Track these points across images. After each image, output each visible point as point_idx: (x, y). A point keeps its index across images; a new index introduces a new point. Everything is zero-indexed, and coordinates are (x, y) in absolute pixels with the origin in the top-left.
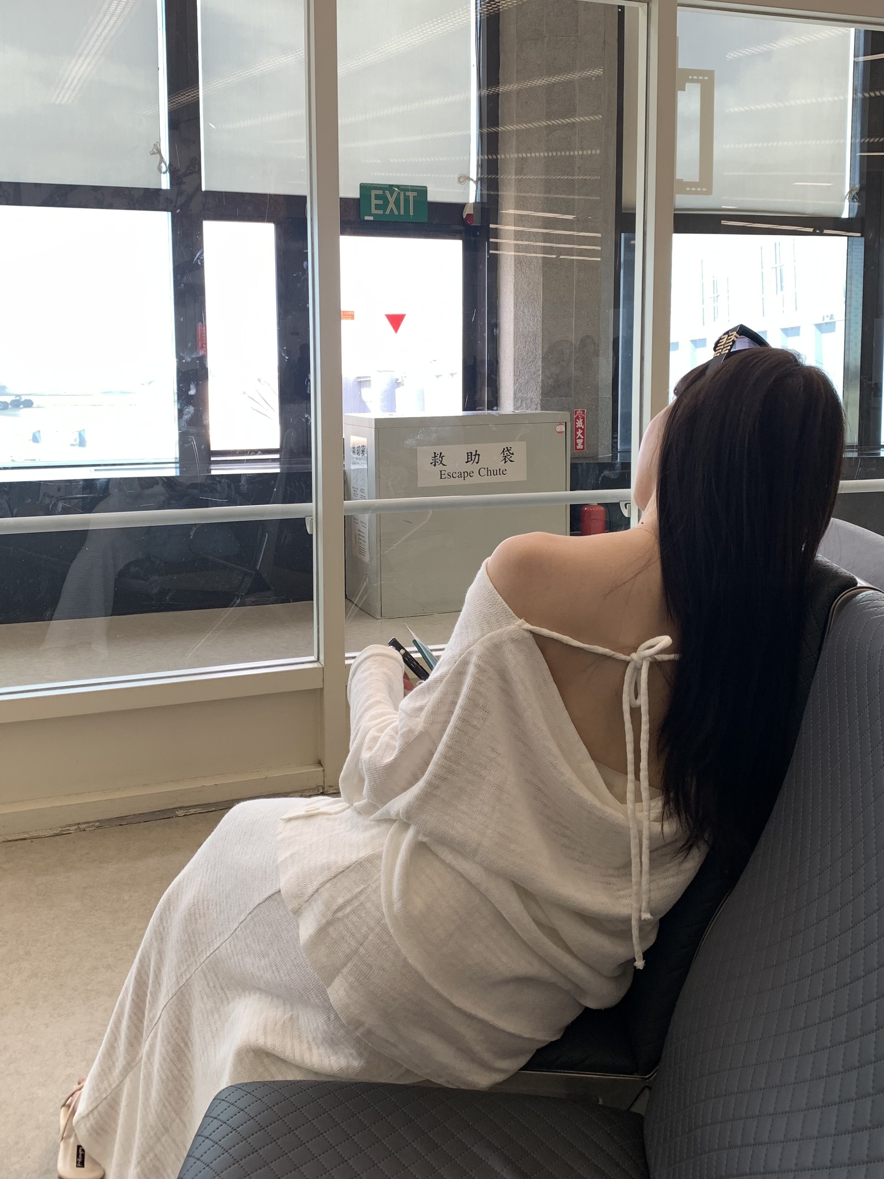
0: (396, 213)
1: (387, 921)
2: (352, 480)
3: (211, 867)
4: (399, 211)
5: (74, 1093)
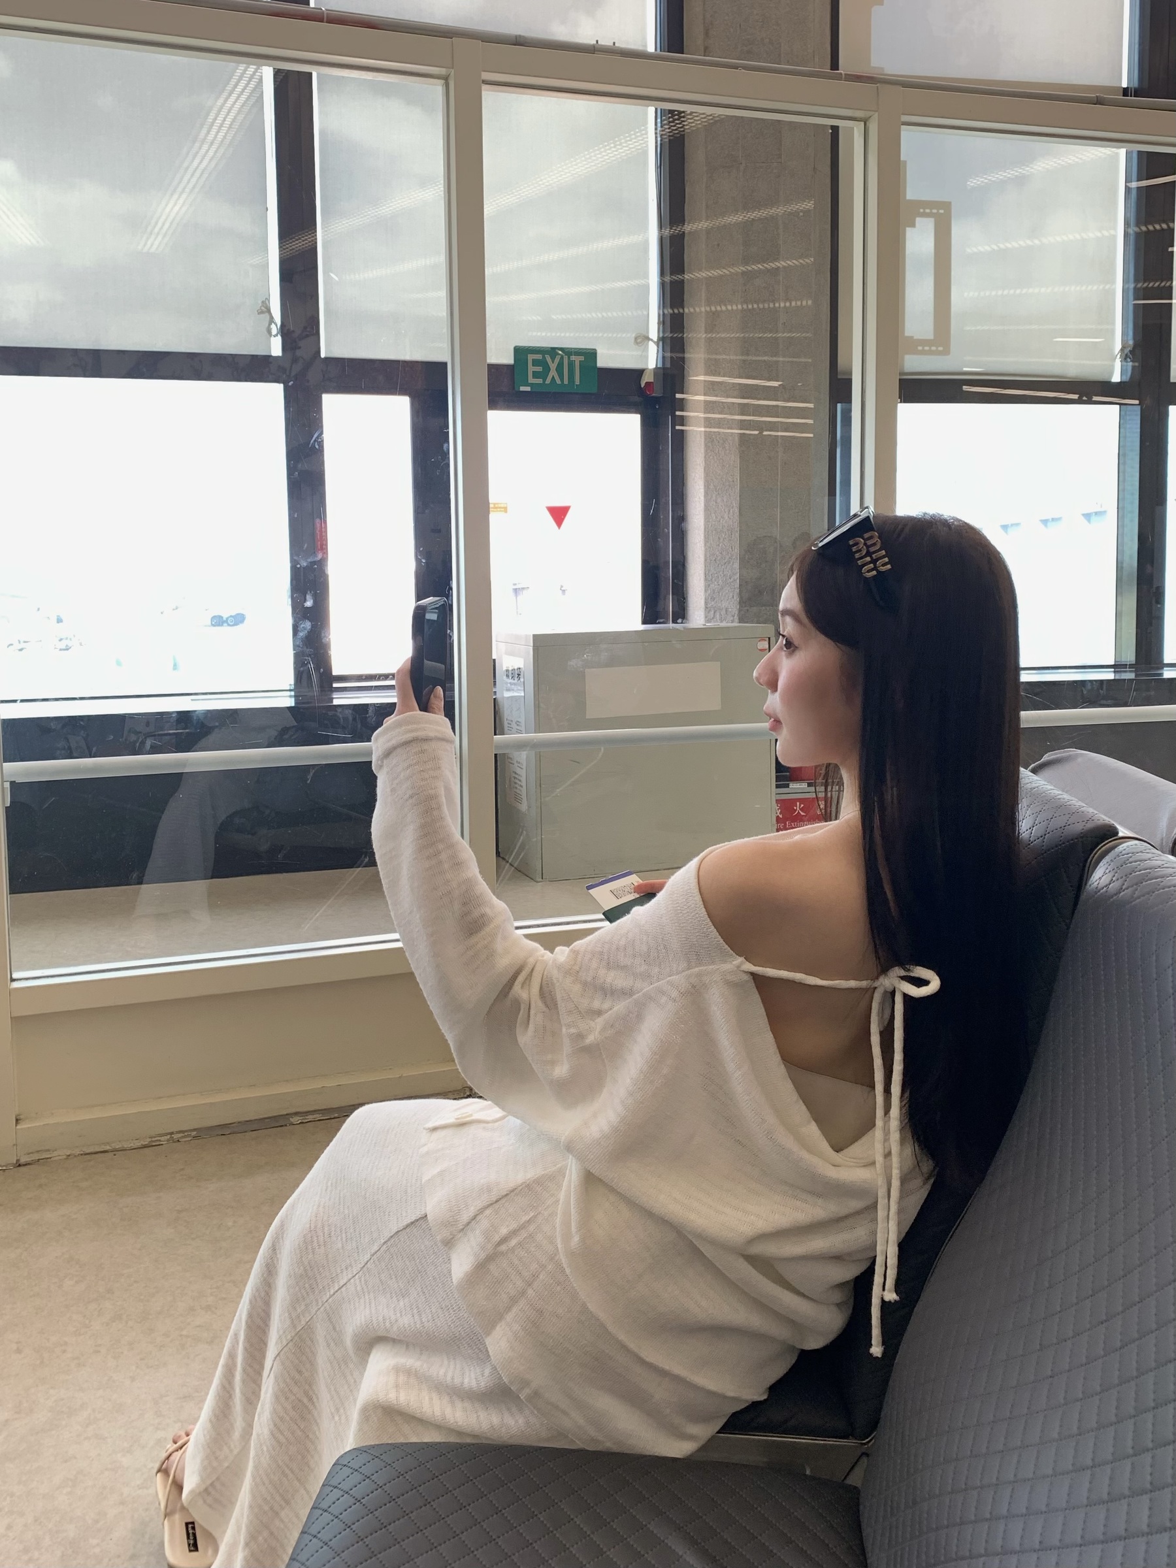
0: (558, 382)
1: (562, 1258)
2: (505, 709)
3: (332, 1184)
4: (562, 379)
5: (170, 1455)
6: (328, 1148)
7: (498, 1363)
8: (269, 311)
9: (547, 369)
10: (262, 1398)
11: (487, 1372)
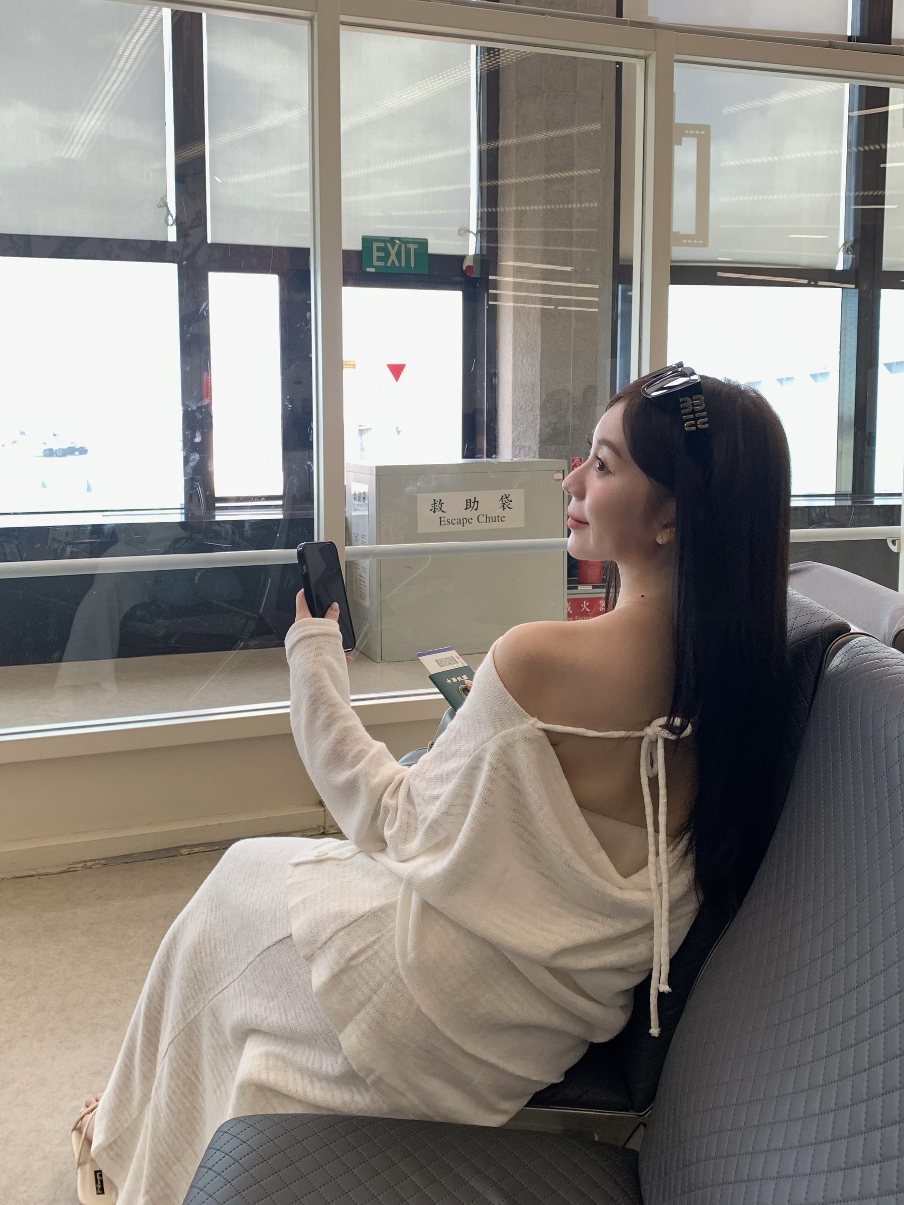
0: (397, 264)
1: (401, 970)
2: (353, 525)
3: (215, 905)
4: (400, 262)
5: (83, 1117)
6: (210, 875)
7: (348, 1055)
8: (166, 205)
9: (388, 254)
10: (158, 1076)
11: (340, 1060)
